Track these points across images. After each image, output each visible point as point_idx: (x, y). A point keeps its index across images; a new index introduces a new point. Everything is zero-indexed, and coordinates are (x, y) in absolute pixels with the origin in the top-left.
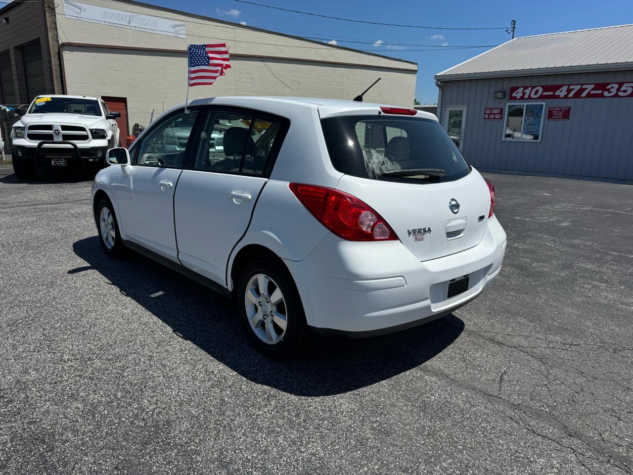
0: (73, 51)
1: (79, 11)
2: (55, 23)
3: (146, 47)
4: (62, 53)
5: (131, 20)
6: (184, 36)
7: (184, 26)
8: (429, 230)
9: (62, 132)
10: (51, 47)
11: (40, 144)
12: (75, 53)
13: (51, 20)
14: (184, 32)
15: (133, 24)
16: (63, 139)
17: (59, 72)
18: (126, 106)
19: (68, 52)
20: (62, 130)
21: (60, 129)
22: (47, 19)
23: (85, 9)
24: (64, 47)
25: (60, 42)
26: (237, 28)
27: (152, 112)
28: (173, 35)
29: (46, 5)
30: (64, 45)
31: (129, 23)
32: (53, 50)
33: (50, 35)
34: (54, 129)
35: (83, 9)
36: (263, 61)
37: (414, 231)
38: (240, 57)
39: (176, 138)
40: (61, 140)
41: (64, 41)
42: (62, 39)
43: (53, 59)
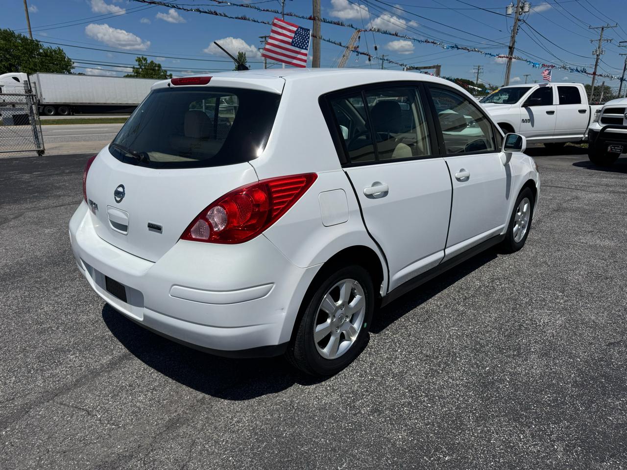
8: (97, 207)
11: (604, 128)
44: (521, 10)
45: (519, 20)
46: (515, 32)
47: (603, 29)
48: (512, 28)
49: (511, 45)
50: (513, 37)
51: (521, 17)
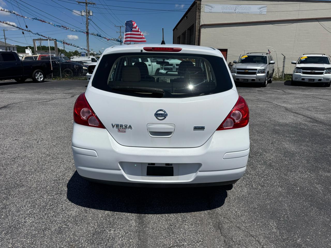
0: (206, 28)
1: (211, 8)
2: (200, 16)
3: (242, 22)
4: (201, 30)
5: (236, 8)
6: (265, 13)
7: (267, 7)
8: (130, 127)
9: (176, 67)
10: (196, 27)
11: (167, 72)
12: (206, 29)
13: (198, 15)
14: (266, 11)
15: (237, 11)
16: (176, 70)
17: (198, 39)
18: (227, 53)
19: (204, 29)
20: (176, 66)
21: (175, 66)
22: (197, 15)
23: (214, 7)
24: (202, 26)
25: (201, 25)
26: (302, 3)
27: (239, 56)
28: (259, 13)
29: (197, 8)
30: (202, 25)
31: (235, 10)
32: (197, 29)
33: (197, 21)
34: (173, 66)
35: (213, 7)
36: (318, 21)
37: (117, 126)
38: (301, 20)
39: (236, 69)
40: (175, 70)
41: (202, 24)
42: (202, 23)
43: (196, 33)
44: (88, 14)
45: (89, 19)
46: (87, 24)
47: (120, 27)
48: (86, 22)
49: (87, 31)
50: (87, 27)
51: (89, 18)
